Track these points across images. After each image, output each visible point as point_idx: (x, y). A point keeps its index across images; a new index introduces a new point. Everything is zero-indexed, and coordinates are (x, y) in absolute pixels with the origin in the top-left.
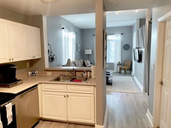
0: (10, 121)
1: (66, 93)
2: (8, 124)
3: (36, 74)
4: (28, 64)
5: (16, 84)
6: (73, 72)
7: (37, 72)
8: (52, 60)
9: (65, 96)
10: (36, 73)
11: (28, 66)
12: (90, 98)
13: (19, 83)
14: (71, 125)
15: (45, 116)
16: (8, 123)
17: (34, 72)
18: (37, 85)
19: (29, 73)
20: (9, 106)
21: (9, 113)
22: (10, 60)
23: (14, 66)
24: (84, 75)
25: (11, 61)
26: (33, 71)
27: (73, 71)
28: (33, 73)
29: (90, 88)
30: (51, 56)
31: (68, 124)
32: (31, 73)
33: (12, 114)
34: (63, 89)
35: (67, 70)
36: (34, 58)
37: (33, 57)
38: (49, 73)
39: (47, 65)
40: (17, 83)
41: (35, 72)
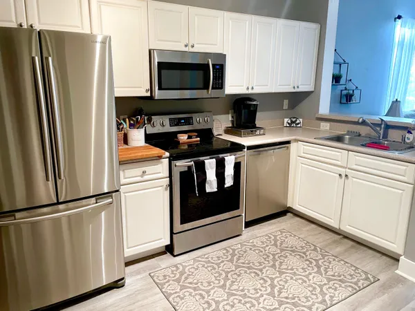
0: (229, 182)
1: (344, 170)
2: (225, 186)
3: (298, 124)
4: (286, 102)
5: (252, 134)
6: (378, 129)
7: (301, 120)
8: (347, 101)
9: (340, 175)
10: (298, 122)
11: (286, 107)
12: (401, 192)
13: (258, 132)
14: (346, 240)
15: (297, 207)
16: (224, 184)
17: (294, 120)
18: (288, 142)
19: (286, 120)
20: (230, 160)
21: (229, 171)
22: (248, 88)
23: (255, 100)
24: (409, 139)
25: (250, 91)
26: (294, 118)
27: (379, 125)
28: (292, 122)
29: (405, 168)
30: (346, 89)
31: (341, 236)
32: (289, 122)
33: (233, 174)
34: (340, 159)
35: (361, 120)
36: (296, 90)
37: (294, 88)
38: (325, 126)
39: (324, 108)
40: (255, 131)
41: (296, 120)
